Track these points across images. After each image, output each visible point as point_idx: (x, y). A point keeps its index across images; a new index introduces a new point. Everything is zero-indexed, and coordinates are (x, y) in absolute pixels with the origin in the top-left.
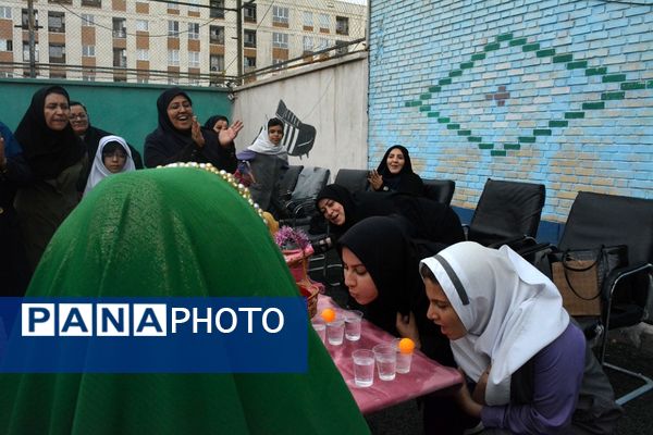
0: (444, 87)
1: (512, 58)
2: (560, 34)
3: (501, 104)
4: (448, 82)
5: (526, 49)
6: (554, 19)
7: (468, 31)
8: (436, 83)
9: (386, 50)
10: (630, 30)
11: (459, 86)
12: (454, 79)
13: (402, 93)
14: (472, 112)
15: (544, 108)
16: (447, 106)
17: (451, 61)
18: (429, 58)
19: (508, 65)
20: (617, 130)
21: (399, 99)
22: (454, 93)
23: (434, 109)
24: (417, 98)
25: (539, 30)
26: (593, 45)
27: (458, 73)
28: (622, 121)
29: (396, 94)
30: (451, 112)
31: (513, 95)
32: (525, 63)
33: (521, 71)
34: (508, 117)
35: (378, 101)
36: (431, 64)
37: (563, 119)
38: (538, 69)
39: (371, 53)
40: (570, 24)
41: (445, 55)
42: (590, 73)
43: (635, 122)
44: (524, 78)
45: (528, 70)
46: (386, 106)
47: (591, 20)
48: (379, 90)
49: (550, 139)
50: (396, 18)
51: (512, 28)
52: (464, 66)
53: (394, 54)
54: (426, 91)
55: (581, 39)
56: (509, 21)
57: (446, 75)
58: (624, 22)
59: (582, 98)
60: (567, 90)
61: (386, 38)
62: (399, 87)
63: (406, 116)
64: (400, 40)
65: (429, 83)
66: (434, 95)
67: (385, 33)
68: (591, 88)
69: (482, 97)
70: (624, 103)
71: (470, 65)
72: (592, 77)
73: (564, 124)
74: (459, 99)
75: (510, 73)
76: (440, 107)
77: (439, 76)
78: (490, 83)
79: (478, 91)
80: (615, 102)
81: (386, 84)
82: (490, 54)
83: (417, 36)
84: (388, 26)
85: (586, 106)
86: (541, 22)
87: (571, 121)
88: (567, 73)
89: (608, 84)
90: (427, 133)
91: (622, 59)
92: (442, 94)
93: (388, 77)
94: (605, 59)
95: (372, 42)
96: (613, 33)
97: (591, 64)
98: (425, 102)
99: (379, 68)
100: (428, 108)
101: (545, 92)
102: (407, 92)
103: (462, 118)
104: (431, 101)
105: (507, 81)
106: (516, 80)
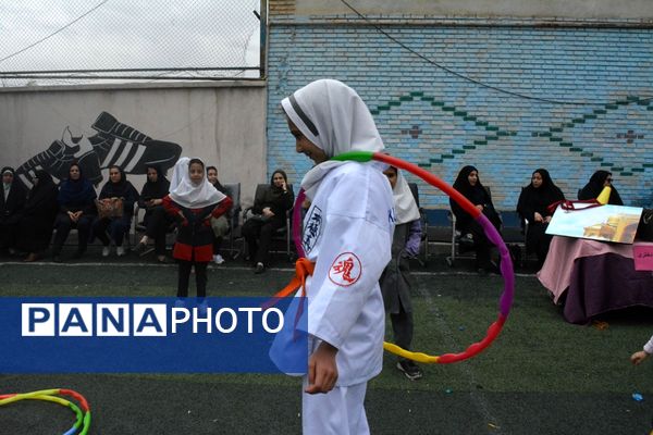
1: (422, 108)
2: (459, 99)
3: (415, 137)
5: (434, 104)
6: (454, 90)
7: (385, 84)
10: (501, 104)
15: (448, 142)
19: (420, 113)
20: (495, 156)
25: (443, 94)
26: (479, 109)
27: (375, 112)
28: (497, 152)
31: (424, 132)
32: (433, 113)
33: (431, 118)
34: (421, 146)
37: (462, 149)
38: (443, 118)
40: (465, 94)
42: (479, 124)
43: (504, 152)
44: (434, 122)
45: (437, 118)
47: (478, 95)
49: (454, 160)
50: (302, 59)
51: (423, 89)
52: (381, 108)
55: (472, 104)
56: (420, 84)
58: (497, 99)
59: (474, 138)
61: (290, 74)
68: (479, 132)
69: (398, 132)
70: (498, 142)
71: (387, 108)
72: (480, 127)
73: (463, 152)
75: (423, 118)
78: (405, 122)
79: (394, 127)
80: (493, 141)
82: (404, 103)
84: (293, 64)
85: (476, 143)
86: (445, 89)
87: (467, 151)
88: (463, 122)
89: (489, 131)
91: (497, 119)
94: (487, 118)
96: (491, 105)
97: (479, 119)
105: (420, 123)
106: (427, 123)
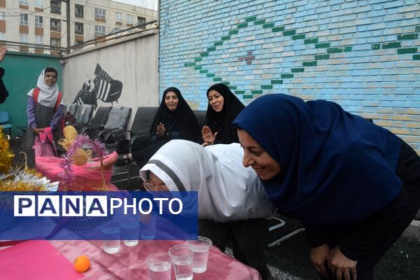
0: (211, 53)
1: (256, 33)
2: (288, 17)
3: (249, 64)
4: (214, 49)
5: (265, 27)
7: (227, 15)
8: (205, 50)
9: (171, 28)
10: (332, 14)
11: (221, 52)
12: (218, 48)
13: (182, 57)
14: (230, 69)
15: (277, 66)
16: (214, 66)
17: (216, 35)
18: (200, 34)
19: (253, 38)
20: (325, 79)
21: (180, 61)
22: (218, 57)
23: (204, 68)
24: (193, 60)
25: (273, 14)
26: (309, 24)
27: (220, 43)
28: (328, 73)
29: (178, 58)
30: (216, 70)
31: (257, 57)
32: (265, 36)
33: (262, 42)
34: (254, 72)
35: (166, 63)
36: (202, 38)
37: (291, 73)
38: (273, 40)
39: (161, 30)
40: (294, 10)
41: (212, 31)
42: (307, 42)
43: (337, 74)
44: (264, 46)
45: (267, 41)
46: (171, 66)
47: (307, 7)
48: (166, 55)
49: (282, 86)
50: (177, 6)
51: (256, 13)
52: (224, 39)
53: (177, 31)
54: (198, 55)
55: (301, 20)
56: (254, 8)
57: (212, 45)
58: (328, 9)
59: (302, 58)
60: (293, 53)
61: (171, 20)
62: (180, 53)
63: (185, 73)
64: (180, 22)
65: (200, 50)
66: (204, 58)
67: (170, 16)
68: (308, 51)
69: (236, 59)
70: (329, 61)
71: (228, 38)
72: (309, 45)
73: (291, 76)
74: (221, 61)
75: (255, 43)
76: (208, 66)
77: (207, 45)
78: (241, 49)
79: (233, 55)
80: (323, 61)
81: (171, 51)
82: (241, 30)
83: (192, 19)
84: (172, 12)
85: (305, 64)
86: (275, 9)
87: (296, 74)
88: (292, 42)
89: (320, 49)
90: (200, 84)
91: (327, 33)
92: (209, 58)
93: (172, 47)
94: (317, 33)
95: (161, 23)
96: (321, 16)
97: (308, 36)
98: (198, 63)
99: (166, 40)
100: (200, 67)
101: (278, 55)
102: (185, 57)
103: (223, 74)
104: (202, 63)
105: (253, 48)
106: (259, 47)
